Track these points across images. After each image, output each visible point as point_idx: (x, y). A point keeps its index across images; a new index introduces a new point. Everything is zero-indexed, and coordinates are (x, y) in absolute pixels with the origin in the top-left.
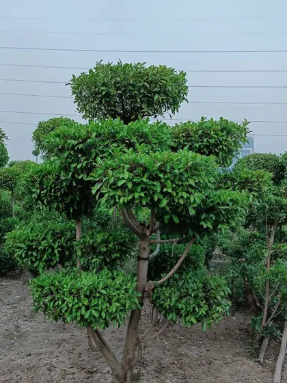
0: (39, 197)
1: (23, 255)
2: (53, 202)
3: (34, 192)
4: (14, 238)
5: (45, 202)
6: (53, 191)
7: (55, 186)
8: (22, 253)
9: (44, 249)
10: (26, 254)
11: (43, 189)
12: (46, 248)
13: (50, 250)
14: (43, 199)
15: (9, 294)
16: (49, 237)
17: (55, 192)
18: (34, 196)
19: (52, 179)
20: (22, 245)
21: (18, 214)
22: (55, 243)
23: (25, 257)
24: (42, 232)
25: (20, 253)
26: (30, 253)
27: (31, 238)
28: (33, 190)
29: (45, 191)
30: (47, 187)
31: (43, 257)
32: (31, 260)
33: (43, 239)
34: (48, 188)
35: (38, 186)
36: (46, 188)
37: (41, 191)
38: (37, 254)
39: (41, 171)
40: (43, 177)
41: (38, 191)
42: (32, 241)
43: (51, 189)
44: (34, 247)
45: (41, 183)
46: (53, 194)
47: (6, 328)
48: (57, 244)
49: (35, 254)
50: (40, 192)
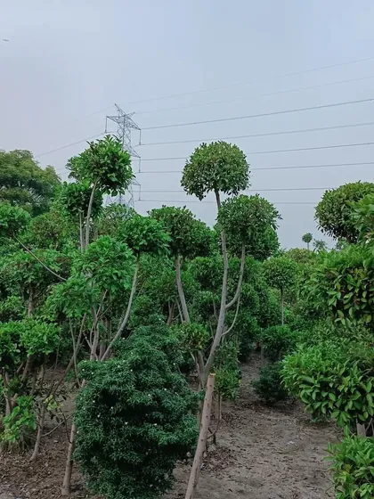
0: (340, 305)
1: (314, 396)
2: (364, 313)
3: (331, 297)
4: (298, 366)
5: (350, 312)
6: (364, 295)
7: (368, 288)
8: (311, 393)
9: (349, 390)
10: (318, 395)
11: (348, 292)
12: (352, 390)
13: (359, 395)
14: (346, 307)
15: (279, 434)
16: (355, 370)
17: (367, 298)
18: (330, 302)
19: (362, 276)
20: (311, 380)
21: (288, 321)
22: (366, 384)
23: (317, 400)
24: (341, 361)
25: (308, 392)
26: (324, 394)
27: (324, 371)
28: (330, 293)
29: (351, 294)
30: (354, 288)
31: (346, 404)
32: (327, 406)
33: (346, 374)
34: (357, 291)
35: (338, 285)
36: (353, 290)
37: (343, 295)
38: (337, 398)
39: (343, 262)
40: (347, 272)
41: (339, 295)
42: (326, 375)
43: (361, 291)
44: (331, 385)
45: (343, 282)
46: (364, 301)
47: (279, 492)
48: (370, 384)
49: (332, 397)
50: (342, 297)
